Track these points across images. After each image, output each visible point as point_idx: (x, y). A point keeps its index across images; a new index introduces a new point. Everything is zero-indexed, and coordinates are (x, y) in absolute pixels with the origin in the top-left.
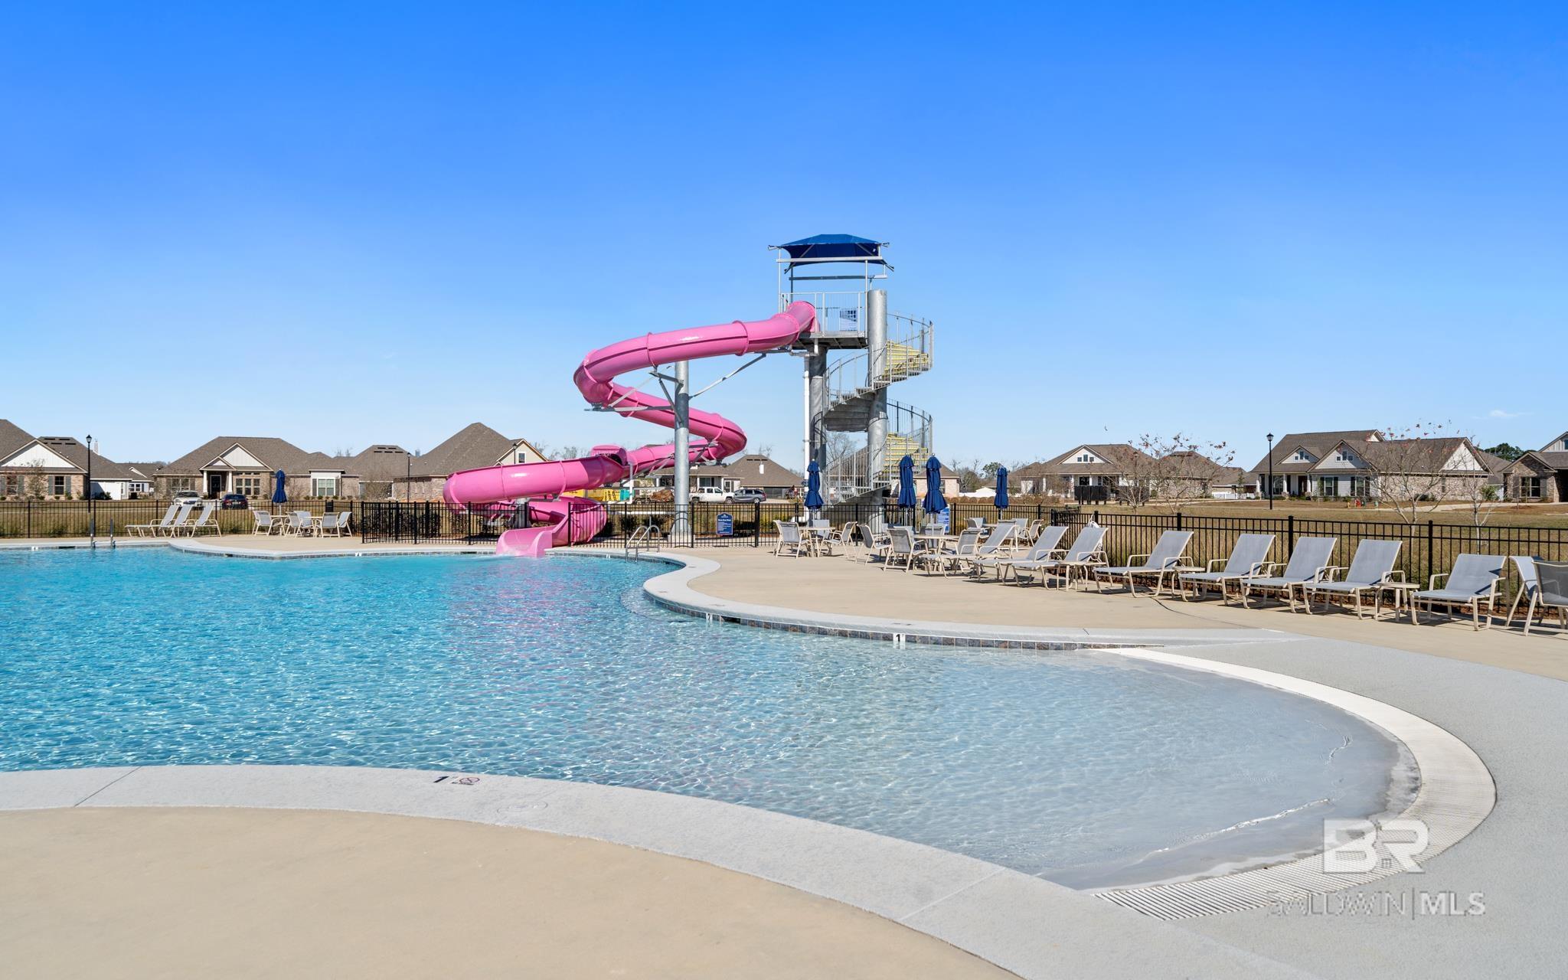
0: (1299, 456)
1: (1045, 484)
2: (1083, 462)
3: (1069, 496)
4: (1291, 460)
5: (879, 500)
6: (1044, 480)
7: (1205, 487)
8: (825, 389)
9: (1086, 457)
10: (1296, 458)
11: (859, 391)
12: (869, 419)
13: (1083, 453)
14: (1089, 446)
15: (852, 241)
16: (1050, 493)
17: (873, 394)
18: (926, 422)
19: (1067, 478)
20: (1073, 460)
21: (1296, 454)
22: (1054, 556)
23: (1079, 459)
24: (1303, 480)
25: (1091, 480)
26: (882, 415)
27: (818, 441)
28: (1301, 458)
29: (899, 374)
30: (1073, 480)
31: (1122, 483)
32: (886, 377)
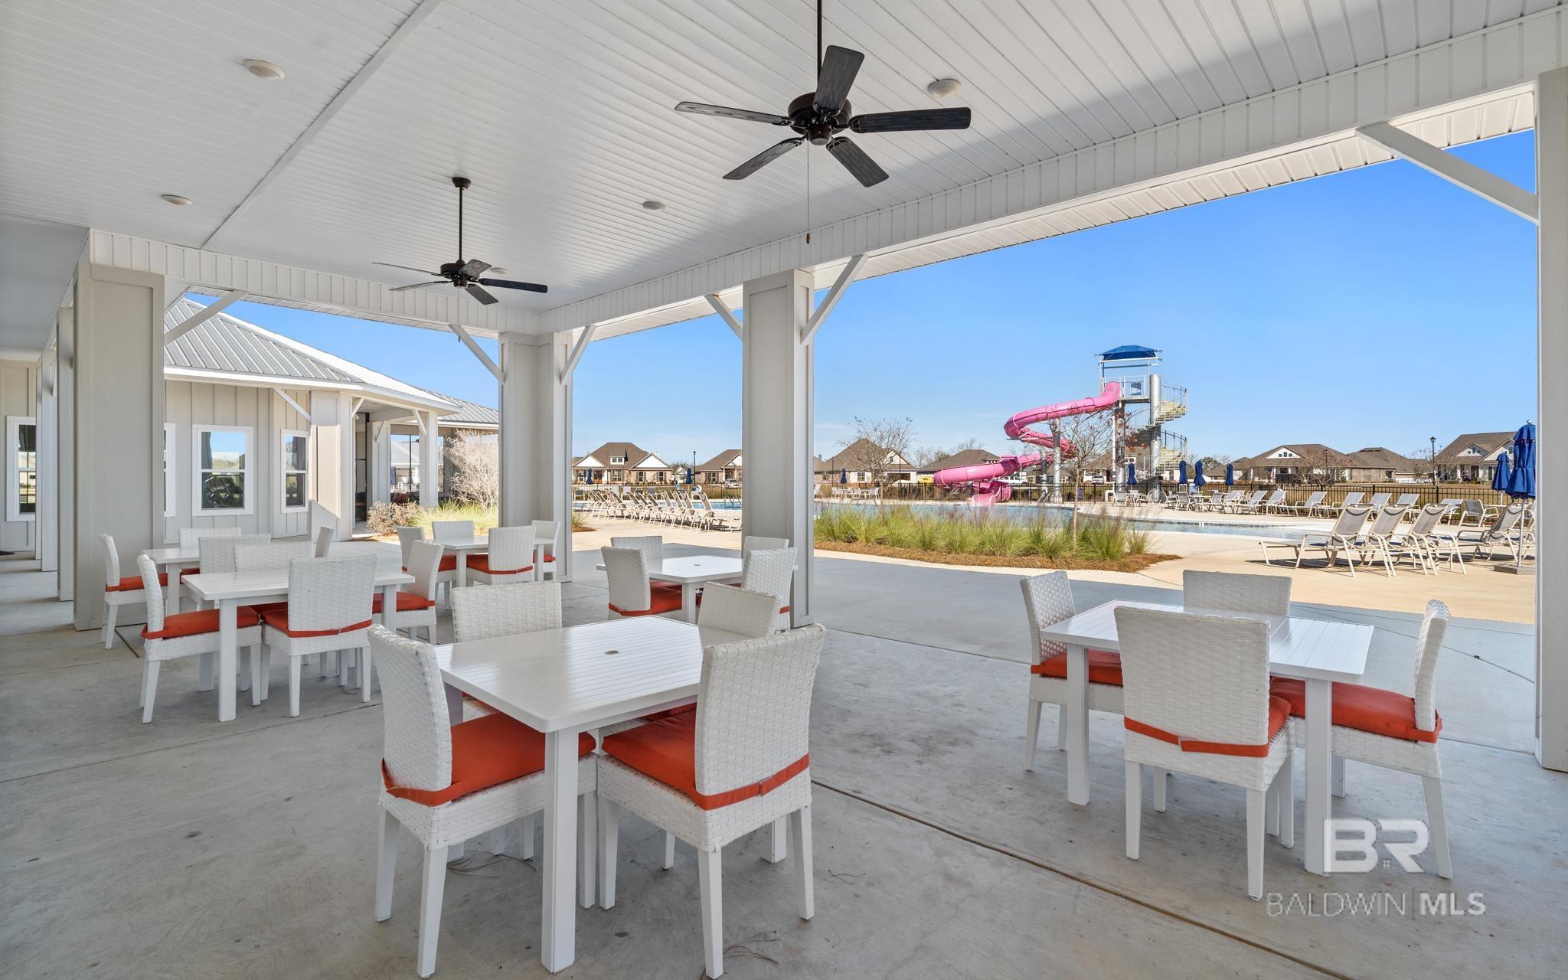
0: (1472, 451)
1: (1252, 474)
2: (1283, 457)
3: (1272, 481)
4: (1464, 454)
5: (1157, 481)
6: (1252, 470)
7: (1389, 474)
8: (1124, 426)
9: (1285, 454)
10: (1469, 452)
11: (1146, 427)
12: (1151, 440)
13: (1282, 451)
14: (1288, 446)
15: (1141, 350)
16: (1256, 479)
17: (1154, 428)
18: (1183, 442)
19: (1270, 469)
20: (1275, 456)
21: (1469, 450)
22: (1260, 503)
23: (1280, 455)
24: (1475, 468)
25: (1289, 470)
26: (1158, 438)
27: (1120, 452)
28: (1474, 452)
29: (1169, 417)
30: (1275, 470)
31: (1316, 471)
32: (1161, 419)
